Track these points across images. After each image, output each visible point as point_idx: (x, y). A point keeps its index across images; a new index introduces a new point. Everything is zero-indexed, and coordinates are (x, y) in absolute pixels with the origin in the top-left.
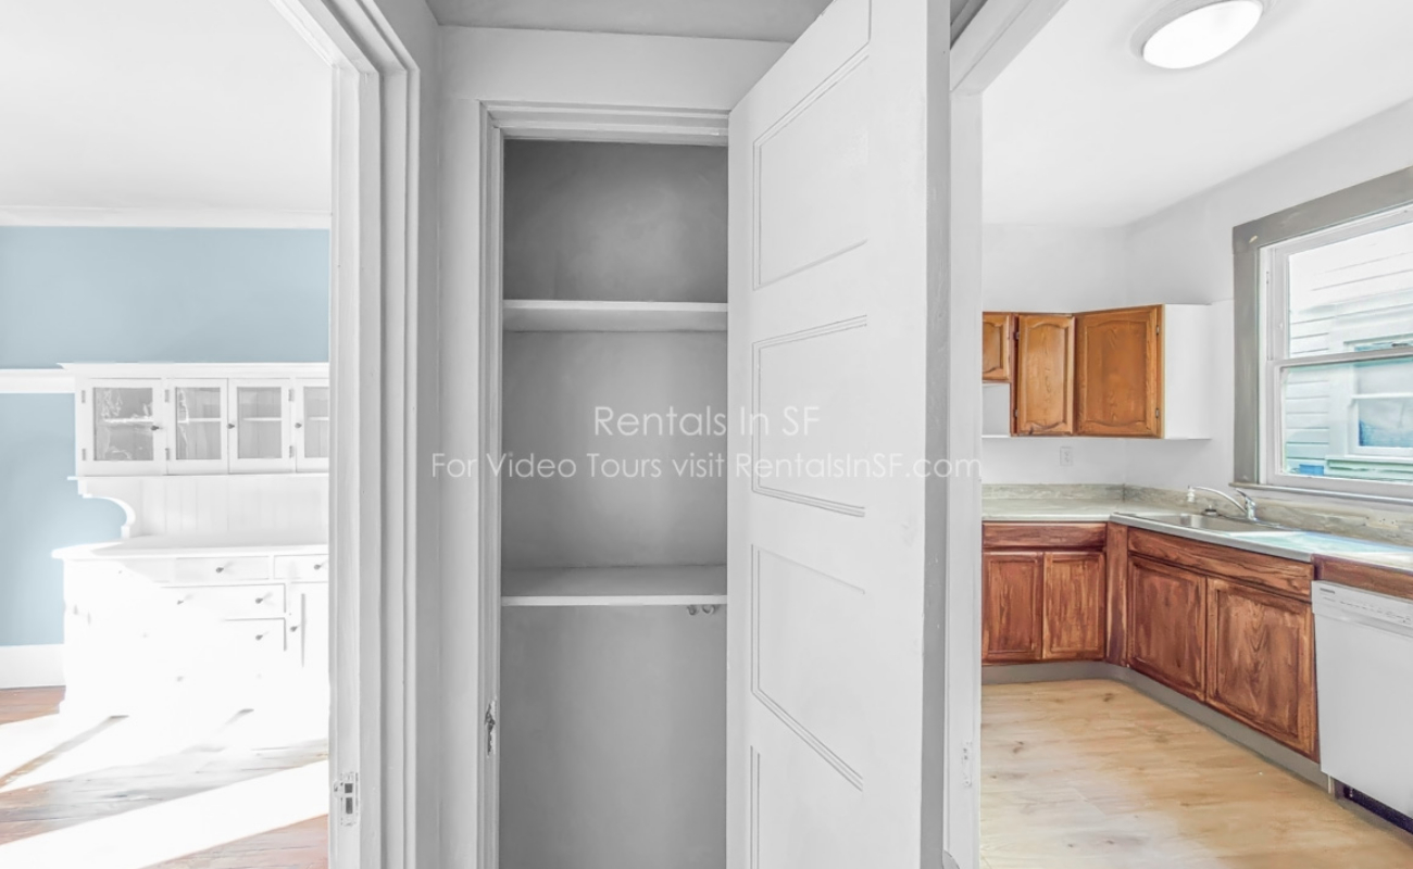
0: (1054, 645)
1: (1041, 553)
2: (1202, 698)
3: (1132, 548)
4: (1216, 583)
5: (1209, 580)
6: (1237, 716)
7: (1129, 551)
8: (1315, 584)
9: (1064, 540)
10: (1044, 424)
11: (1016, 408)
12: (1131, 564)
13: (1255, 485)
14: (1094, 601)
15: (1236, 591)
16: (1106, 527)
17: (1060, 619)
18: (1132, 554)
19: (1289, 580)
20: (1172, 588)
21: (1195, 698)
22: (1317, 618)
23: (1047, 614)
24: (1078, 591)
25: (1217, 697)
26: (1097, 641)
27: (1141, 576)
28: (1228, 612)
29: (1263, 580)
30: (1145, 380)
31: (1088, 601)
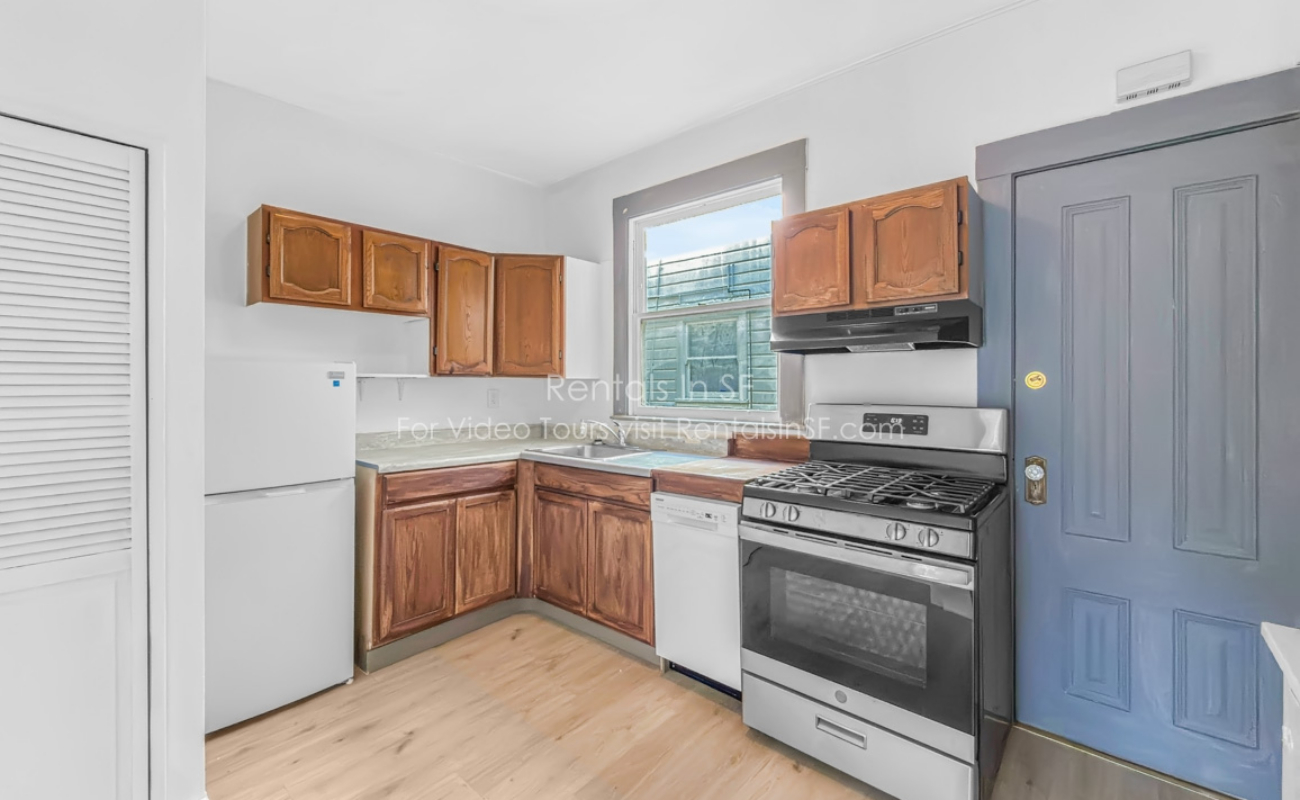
0: (468, 596)
1: (454, 501)
2: (584, 612)
3: (538, 483)
4: (595, 505)
5: (590, 504)
6: (606, 622)
7: (536, 485)
8: (654, 496)
9: (477, 483)
10: (464, 363)
11: (435, 346)
12: (536, 498)
13: (625, 416)
14: (506, 539)
15: (608, 511)
16: (517, 464)
17: (473, 567)
18: (537, 488)
19: (638, 495)
20: (565, 515)
21: (579, 613)
22: (654, 525)
23: (460, 565)
24: (491, 534)
25: (595, 609)
26: (508, 580)
27: (544, 509)
28: (602, 528)
29: (623, 497)
30: (551, 323)
31: (500, 541)
